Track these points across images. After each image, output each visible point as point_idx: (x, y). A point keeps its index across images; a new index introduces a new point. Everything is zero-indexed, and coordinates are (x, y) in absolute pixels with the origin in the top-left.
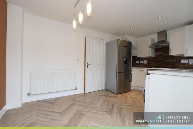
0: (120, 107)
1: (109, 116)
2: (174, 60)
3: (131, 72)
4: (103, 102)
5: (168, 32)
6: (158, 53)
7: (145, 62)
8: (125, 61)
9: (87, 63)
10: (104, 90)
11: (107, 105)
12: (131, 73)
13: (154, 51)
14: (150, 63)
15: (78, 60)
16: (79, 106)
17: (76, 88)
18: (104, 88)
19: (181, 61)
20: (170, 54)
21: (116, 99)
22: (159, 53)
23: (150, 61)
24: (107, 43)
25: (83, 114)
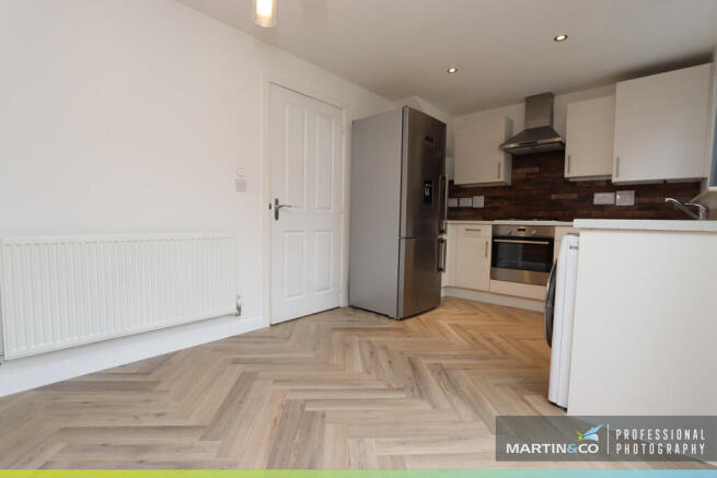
0: (441, 364)
1: (424, 406)
2: (574, 196)
3: (444, 237)
4: (367, 353)
5: (556, 100)
6: (522, 172)
7: (479, 202)
8: (427, 193)
9: (277, 201)
10: (344, 308)
11: (390, 362)
12: (442, 241)
13: (510, 163)
14: (497, 204)
15: (242, 186)
16: (275, 381)
17: (239, 309)
18: (342, 302)
19: (593, 197)
20: (566, 175)
21: (409, 336)
22: (525, 170)
23: (496, 198)
24: (353, 122)
25: (314, 413)
